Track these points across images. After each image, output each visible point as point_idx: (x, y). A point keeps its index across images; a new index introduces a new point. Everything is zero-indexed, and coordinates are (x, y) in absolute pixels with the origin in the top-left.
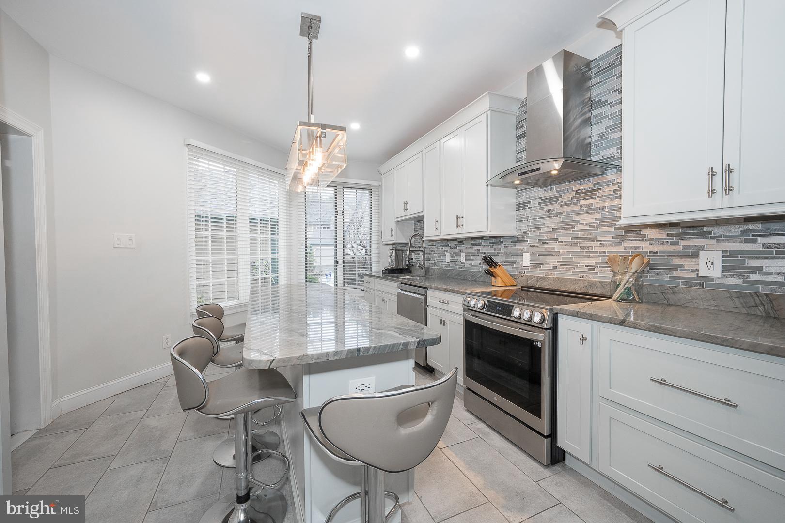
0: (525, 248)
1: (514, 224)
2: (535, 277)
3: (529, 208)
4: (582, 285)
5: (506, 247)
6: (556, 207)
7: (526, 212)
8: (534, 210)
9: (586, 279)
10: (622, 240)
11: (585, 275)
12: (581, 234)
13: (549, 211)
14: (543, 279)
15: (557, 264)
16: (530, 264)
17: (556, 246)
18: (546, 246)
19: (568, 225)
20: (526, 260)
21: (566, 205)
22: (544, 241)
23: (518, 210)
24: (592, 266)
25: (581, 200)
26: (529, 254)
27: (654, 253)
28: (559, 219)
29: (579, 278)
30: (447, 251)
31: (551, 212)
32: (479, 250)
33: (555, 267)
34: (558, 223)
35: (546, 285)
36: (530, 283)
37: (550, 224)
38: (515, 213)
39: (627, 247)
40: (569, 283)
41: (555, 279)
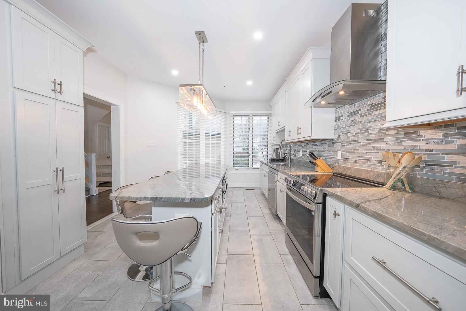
0: (339, 147)
1: (333, 131)
2: (343, 167)
3: (342, 120)
4: (372, 174)
5: (329, 146)
6: (358, 118)
7: (340, 123)
8: (344, 121)
9: (376, 170)
10: (403, 141)
11: (375, 167)
12: (373, 137)
13: (353, 121)
14: (348, 168)
15: (357, 158)
16: (342, 158)
17: (357, 146)
18: (351, 146)
19: (365, 131)
20: (339, 156)
21: (364, 116)
22: (350, 142)
23: (336, 122)
24: (380, 161)
25: (373, 111)
26: (341, 151)
27: (430, 151)
28: (359, 126)
29: (371, 170)
30: (301, 149)
31: (354, 122)
32: (315, 149)
33: (356, 161)
34: (359, 129)
35: (349, 173)
36: (341, 171)
37: (353, 130)
38: (334, 124)
39: (406, 146)
40: (364, 172)
41: (355, 169)
